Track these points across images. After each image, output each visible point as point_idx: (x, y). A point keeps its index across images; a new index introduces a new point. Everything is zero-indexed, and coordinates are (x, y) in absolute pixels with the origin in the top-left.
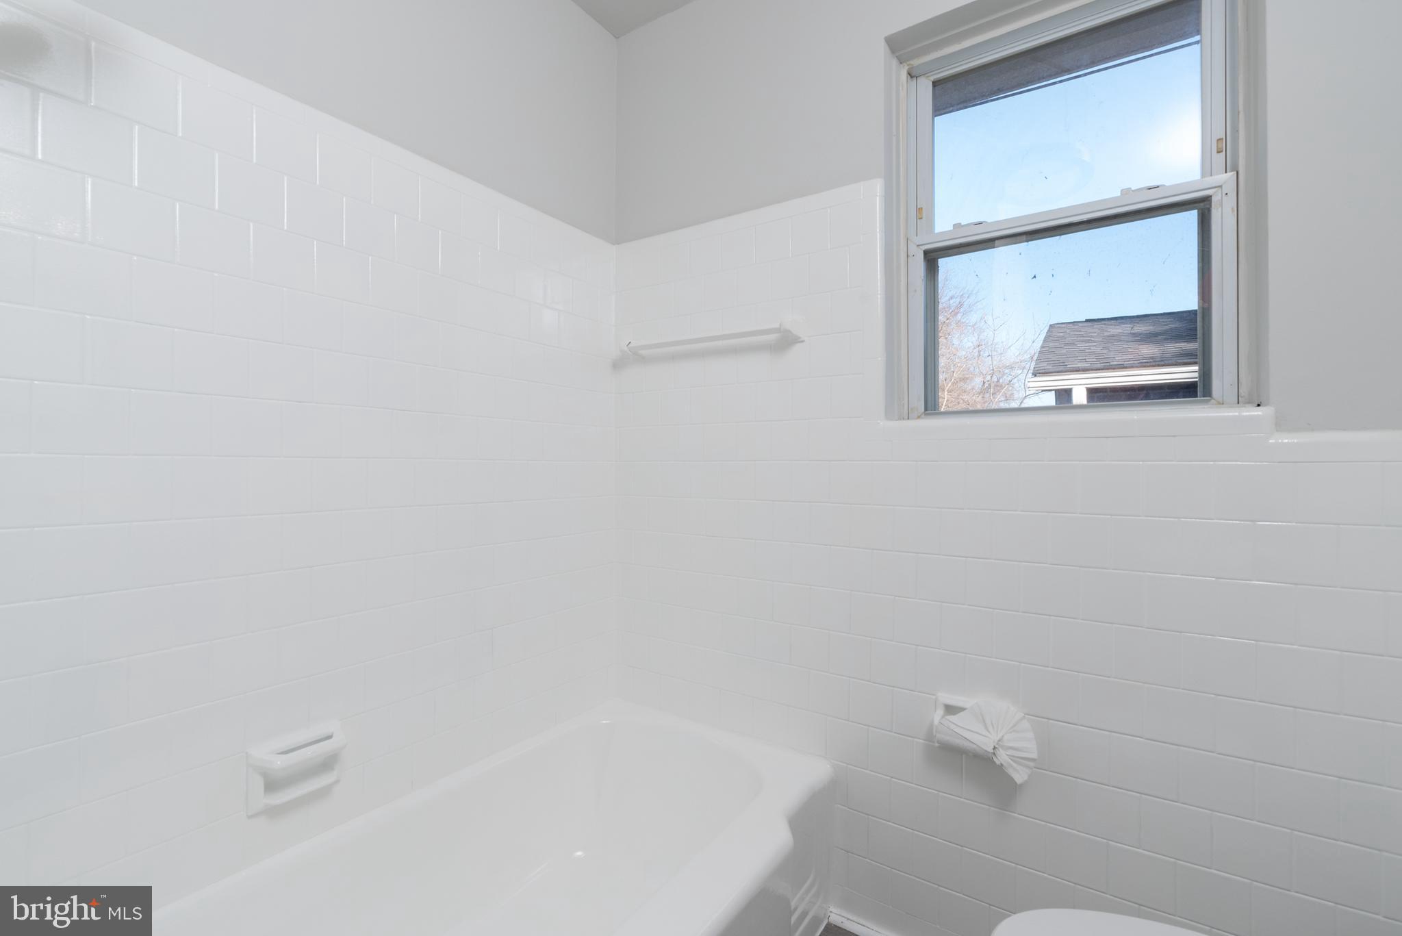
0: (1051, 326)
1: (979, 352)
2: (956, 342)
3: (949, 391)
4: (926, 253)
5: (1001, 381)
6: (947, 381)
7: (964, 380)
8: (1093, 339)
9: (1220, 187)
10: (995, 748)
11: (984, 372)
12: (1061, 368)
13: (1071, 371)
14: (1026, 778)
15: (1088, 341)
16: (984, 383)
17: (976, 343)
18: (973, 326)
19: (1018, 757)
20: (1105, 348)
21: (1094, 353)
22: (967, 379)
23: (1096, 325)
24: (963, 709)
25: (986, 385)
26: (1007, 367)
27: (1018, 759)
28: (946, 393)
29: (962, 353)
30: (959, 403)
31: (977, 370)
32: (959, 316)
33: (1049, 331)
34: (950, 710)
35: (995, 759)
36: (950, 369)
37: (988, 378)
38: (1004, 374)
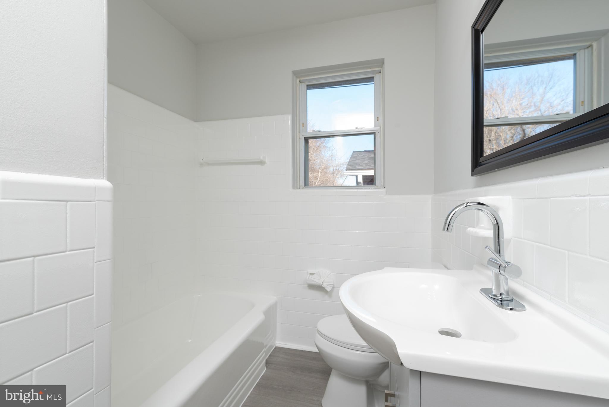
0: (354, 152)
1: (332, 158)
2: (323, 153)
3: (321, 173)
4: (305, 138)
5: (340, 169)
6: (320, 168)
7: (326, 168)
8: (366, 158)
9: (377, 130)
10: (322, 283)
11: (334, 166)
12: (354, 168)
13: (357, 169)
14: (330, 289)
15: (363, 159)
16: (333, 170)
17: (331, 155)
18: (330, 148)
19: (330, 284)
20: (369, 162)
21: (365, 163)
22: (327, 168)
23: (367, 152)
24: (314, 274)
25: (334, 171)
26: (341, 164)
27: (329, 285)
28: (319, 173)
29: (325, 158)
30: (324, 177)
31: (331, 165)
32: (324, 144)
33: (353, 154)
34: (311, 274)
35: (323, 286)
36: (321, 164)
37: (335, 168)
38: (340, 167)
